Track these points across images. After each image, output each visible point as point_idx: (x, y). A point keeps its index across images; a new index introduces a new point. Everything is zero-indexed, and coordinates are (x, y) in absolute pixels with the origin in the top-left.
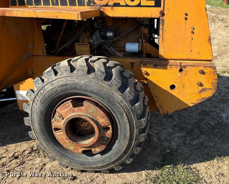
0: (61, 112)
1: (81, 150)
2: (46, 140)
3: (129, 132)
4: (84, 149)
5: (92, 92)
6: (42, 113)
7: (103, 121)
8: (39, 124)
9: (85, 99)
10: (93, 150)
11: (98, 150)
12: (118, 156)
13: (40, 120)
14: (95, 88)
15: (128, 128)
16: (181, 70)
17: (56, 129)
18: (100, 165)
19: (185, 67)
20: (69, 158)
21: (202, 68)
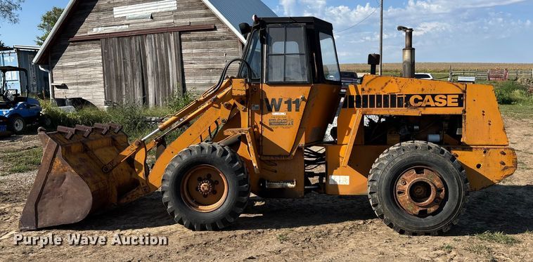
0: (406, 178)
1: (418, 211)
2: (389, 203)
3: (458, 193)
4: (422, 209)
5: (431, 162)
6: (389, 179)
7: (438, 184)
8: (386, 189)
9: (424, 168)
10: (428, 209)
11: (432, 209)
12: (448, 215)
13: (387, 186)
14: (435, 158)
15: (458, 189)
16: (485, 152)
17: (400, 193)
18: (432, 225)
19: (488, 149)
20: (405, 219)
21: (503, 150)
